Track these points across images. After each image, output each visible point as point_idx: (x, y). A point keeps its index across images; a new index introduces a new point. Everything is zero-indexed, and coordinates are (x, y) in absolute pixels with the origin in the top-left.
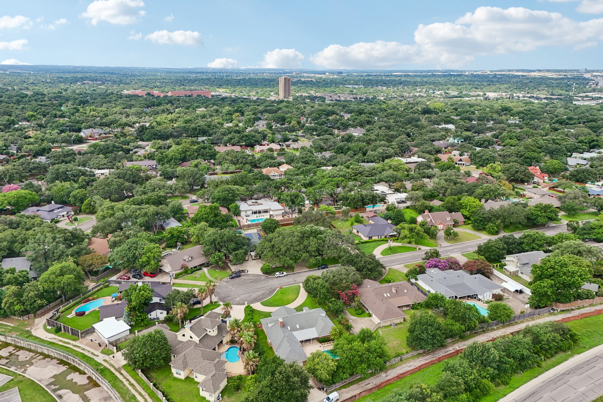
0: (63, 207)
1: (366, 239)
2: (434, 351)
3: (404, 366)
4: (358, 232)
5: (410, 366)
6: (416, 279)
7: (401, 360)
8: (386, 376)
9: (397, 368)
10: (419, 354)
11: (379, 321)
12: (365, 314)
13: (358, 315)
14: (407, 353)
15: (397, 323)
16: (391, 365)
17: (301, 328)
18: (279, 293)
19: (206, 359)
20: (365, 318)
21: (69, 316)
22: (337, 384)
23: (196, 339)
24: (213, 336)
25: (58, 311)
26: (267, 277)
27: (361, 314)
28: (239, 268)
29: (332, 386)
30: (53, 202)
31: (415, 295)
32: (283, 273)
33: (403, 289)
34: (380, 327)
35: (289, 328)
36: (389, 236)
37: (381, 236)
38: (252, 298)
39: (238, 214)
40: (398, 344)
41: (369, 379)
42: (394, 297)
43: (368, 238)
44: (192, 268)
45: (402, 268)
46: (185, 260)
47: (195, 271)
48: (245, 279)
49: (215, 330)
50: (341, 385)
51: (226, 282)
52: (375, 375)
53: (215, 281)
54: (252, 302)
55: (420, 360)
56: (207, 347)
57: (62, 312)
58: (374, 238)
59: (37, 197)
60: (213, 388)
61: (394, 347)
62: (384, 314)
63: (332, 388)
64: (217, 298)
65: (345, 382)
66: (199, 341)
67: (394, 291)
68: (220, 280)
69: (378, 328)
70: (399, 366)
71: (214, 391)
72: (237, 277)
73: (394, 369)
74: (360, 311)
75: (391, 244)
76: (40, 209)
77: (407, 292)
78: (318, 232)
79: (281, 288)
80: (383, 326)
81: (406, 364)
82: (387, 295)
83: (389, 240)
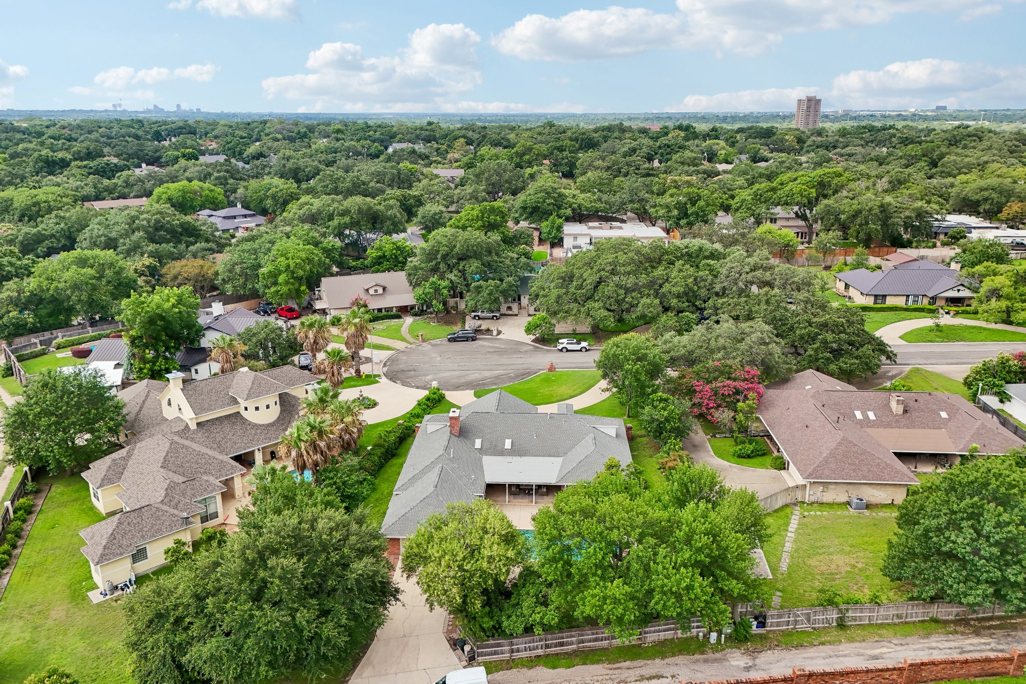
0: (254, 215)
1: (863, 301)
2: (1014, 627)
3: (846, 648)
4: (847, 287)
5: (876, 658)
6: (1003, 399)
7: (842, 625)
8: (748, 669)
9: (811, 652)
10: (935, 621)
11: (800, 481)
12: (768, 460)
13: (740, 456)
14: (875, 601)
15: (873, 500)
16: (787, 634)
17: (517, 451)
18: (538, 380)
19: (174, 469)
20: (761, 471)
21: (59, 355)
22: (521, 643)
23: (189, 416)
24: (256, 425)
25: (48, 343)
26: (537, 347)
27: (749, 457)
28: (485, 325)
29: (499, 645)
30: (239, 206)
31: (978, 429)
32: (578, 343)
33: (935, 407)
34: (803, 503)
35: (478, 443)
36: (943, 303)
37: (915, 296)
38: (463, 380)
39: (557, 242)
40: (854, 567)
41: (667, 661)
42: (889, 425)
43: (872, 298)
44: (380, 310)
45: (960, 372)
46: (367, 290)
47: (383, 318)
48: (482, 346)
49: (262, 407)
50: (540, 652)
51: (433, 345)
52: (702, 653)
53: (412, 340)
54: (457, 387)
55: (934, 645)
56: (215, 446)
57: (58, 348)
58: (890, 301)
59: (221, 197)
60: (105, 547)
61: (832, 574)
62: (826, 460)
63: (495, 653)
64: (385, 369)
65: (562, 644)
66: (198, 424)
67: (896, 408)
68: (424, 341)
69: (795, 505)
70: (823, 644)
71: (102, 556)
72: (467, 339)
73: (794, 651)
74: (750, 448)
75: (946, 320)
76: (214, 213)
77: (950, 419)
78: (707, 254)
79: (552, 369)
80: (812, 499)
81: (857, 645)
82: (866, 417)
83: (941, 311)
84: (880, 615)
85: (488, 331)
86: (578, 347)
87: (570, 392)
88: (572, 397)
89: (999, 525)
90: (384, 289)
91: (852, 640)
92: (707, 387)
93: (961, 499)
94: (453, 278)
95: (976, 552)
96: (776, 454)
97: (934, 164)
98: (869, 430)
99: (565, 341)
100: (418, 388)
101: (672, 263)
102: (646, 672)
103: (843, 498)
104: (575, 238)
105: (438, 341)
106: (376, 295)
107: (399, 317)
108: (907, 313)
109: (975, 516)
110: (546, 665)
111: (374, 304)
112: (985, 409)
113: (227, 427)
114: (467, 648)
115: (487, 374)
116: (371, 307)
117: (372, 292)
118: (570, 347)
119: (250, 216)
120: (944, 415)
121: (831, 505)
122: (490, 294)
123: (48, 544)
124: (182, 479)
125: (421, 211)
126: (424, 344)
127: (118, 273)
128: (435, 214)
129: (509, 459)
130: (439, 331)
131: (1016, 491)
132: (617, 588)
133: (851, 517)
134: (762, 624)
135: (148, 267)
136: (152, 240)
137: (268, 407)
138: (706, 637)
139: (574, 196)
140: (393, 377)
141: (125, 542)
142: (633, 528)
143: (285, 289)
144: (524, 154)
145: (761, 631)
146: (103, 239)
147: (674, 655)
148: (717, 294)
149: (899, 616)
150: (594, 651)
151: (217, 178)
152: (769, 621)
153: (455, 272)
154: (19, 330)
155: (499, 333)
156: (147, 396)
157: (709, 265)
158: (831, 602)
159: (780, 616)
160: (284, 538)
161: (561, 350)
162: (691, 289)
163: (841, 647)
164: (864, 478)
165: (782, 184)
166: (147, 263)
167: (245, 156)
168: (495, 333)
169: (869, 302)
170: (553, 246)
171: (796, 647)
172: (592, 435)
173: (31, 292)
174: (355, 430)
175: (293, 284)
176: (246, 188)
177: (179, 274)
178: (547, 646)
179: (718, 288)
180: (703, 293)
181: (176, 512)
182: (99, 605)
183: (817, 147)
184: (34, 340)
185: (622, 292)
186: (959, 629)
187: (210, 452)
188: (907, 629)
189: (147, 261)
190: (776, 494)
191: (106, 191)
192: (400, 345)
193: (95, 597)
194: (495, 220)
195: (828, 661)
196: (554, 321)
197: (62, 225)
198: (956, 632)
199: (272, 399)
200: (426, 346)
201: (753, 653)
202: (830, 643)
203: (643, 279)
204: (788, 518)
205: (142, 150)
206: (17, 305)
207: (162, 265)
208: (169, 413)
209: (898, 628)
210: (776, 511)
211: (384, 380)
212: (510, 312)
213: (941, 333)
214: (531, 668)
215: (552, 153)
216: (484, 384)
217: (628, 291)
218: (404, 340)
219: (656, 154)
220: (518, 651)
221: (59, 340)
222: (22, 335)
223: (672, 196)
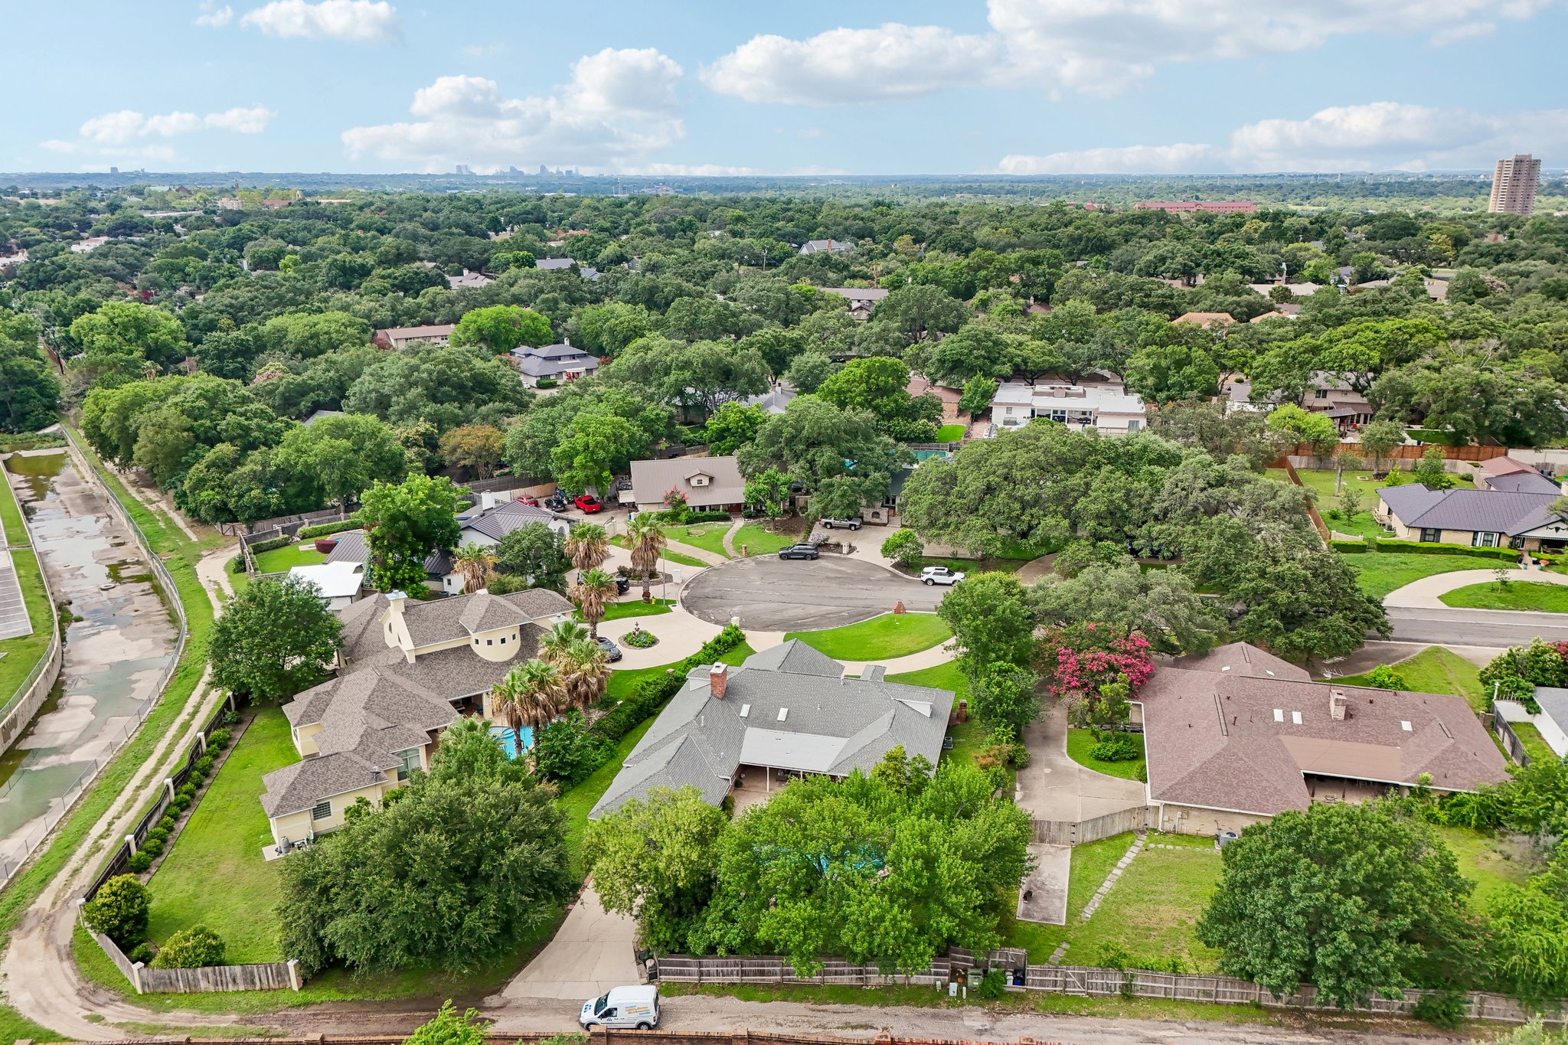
0: (585, 356)
1: (1405, 535)
3: (1120, 1024)
4: (1390, 512)
6: (1532, 708)
10: (1257, 1006)
14: (1173, 969)
16: (1052, 996)
17: (792, 725)
18: (876, 624)
20: (1120, 781)
21: (302, 548)
22: (711, 965)
23: (407, 645)
25: (290, 531)
26: (895, 575)
27: (1110, 759)
28: (834, 537)
29: (684, 964)
30: (567, 342)
33: (1397, 713)
34: (1155, 830)
35: (745, 710)
38: (778, 617)
40: (1182, 923)
41: (887, 1009)
44: (703, 508)
46: (688, 480)
47: (704, 519)
48: (822, 568)
49: (497, 642)
50: (736, 979)
51: (759, 563)
52: (934, 1006)
53: (732, 553)
54: (767, 626)
55: (1241, 1036)
56: (434, 685)
57: (304, 537)
58: (1447, 539)
61: (1148, 929)
62: (1191, 777)
63: (681, 973)
64: (685, 593)
65: (762, 973)
66: (418, 657)
67: (1337, 712)
68: (748, 555)
69: (1142, 832)
70: (1093, 1015)
72: (805, 557)
73: (1052, 1019)
74: (1112, 747)
75: (1527, 573)
76: (533, 351)
77: (1414, 733)
79: (900, 609)
80: (1169, 827)
81: (1138, 1021)
82: (1288, 718)
84: (1178, 988)
85: (838, 546)
86: (949, 580)
87: (912, 646)
88: (911, 653)
90: (711, 479)
91: (1133, 1015)
92: (1075, 658)
96: (1142, 761)
98: (1286, 739)
99: (932, 569)
100: (713, 622)
101: (1098, 467)
103: (1210, 830)
104: (1009, 410)
105: (766, 557)
106: (700, 487)
107: (726, 519)
108: (1470, 558)
110: (739, 996)
111: (694, 500)
113: (452, 665)
114: (650, 963)
115: (813, 610)
116: (690, 503)
117: (694, 482)
118: (938, 579)
120: (1406, 726)
121: (1191, 838)
124: (384, 724)
125: (797, 361)
126: (748, 560)
127: (380, 445)
129: (779, 734)
130: (769, 541)
133: (1210, 856)
134: (1020, 980)
135: (423, 434)
137: (503, 641)
138: (945, 986)
140: (690, 605)
141: (305, 794)
143: (580, 475)
145: (1018, 989)
146: (373, 395)
147: (898, 1003)
149: (1207, 994)
150: (800, 986)
151: (544, 301)
152: (1029, 977)
154: (262, 512)
155: (852, 549)
158: (1114, 964)
159: (1044, 973)
161: (926, 583)
163: (1114, 1023)
164: (1238, 805)
165: (1331, 341)
166: (422, 430)
167: (599, 260)
168: (845, 550)
169: (1413, 537)
170: (975, 418)
171: (1056, 1015)
172: (892, 712)
175: (592, 468)
176: (579, 316)
177: (459, 446)
178: (744, 973)
184: (277, 527)
186: (1288, 1021)
187: (423, 693)
188: (1215, 1010)
189: (424, 426)
190: (1111, 815)
191: (406, 314)
192: (715, 559)
193: (270, 853)
194: (886, 383)
195: (1088, 1036)
196: (922, 540)
198: (1280, 1024)
199: (511, 631)
200: (750, 563)
201: (996, 1015)
202: (1102, 1015)
204: (1124, 849)
205: (466, 251)
207: (442, 431)
208: (391, 640)
209: (1202, 1008)
210: (1112, 838)
211: (678, 609)
212: (877, 521)
213: (1510, 595)
214: (719, 995)
215: (1022, 268)
216: (802, 625)
218: (722, 552)
219: (1198, 265)
220: (709, 974)
221: (306, 528)
222: (265, 518)
223: (1148, 356)
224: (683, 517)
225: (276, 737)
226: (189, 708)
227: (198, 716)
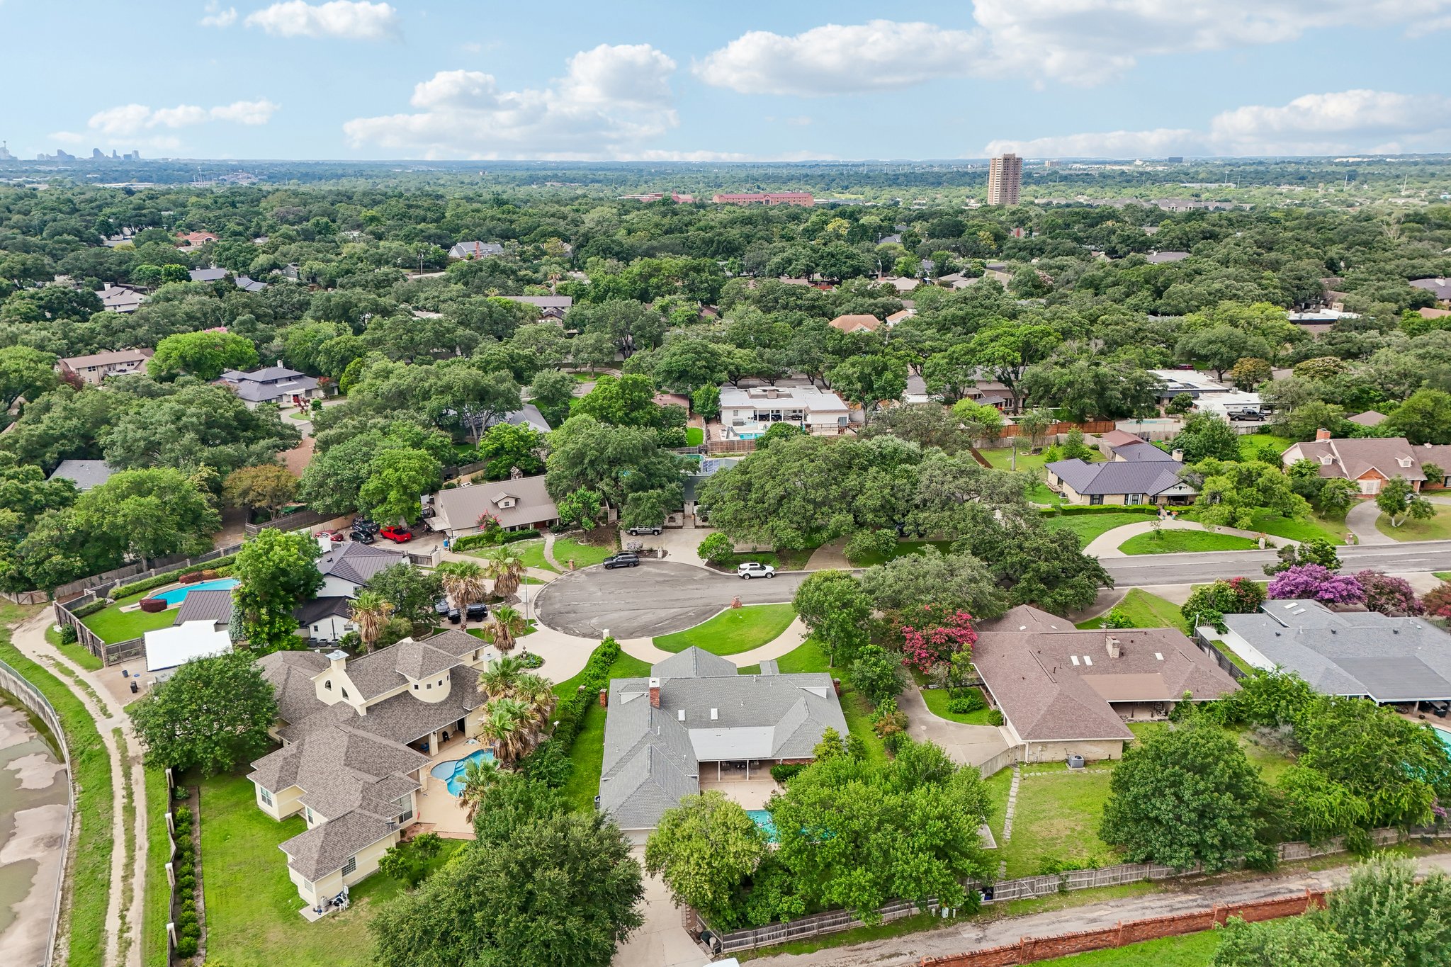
0: (301, 377)
1: (1078, 501)
2: (1219, 882)
3: (1067, 913)
4: (1060, 481)
5: (1094, 921)
6: (1221, 629)
7: (1063, 891)
8: (979, 940)
9: (1036, 919)
10: (1149, 881)
11: (1020, 742)
12: (985, 715)
13: (956, 712)
14: (1093, 866)
15: (1091, 757)
16: (1012, 903)
17: (725, 722)
18: (724, 620)
19: (358, 766)
20: (979, 728)
21: (124, 609)
22: (764, 933)
23: (358, 701)
24: (428, 705)
25: (102, 593)
26: (713, 573)
27: (965, 712)
28: (646, 543)
29: (744, 936)
30: (280, 364)
31: (1191, 673)
32: (763, 568)
33: (1151, 648)
34: (1023, 763)
35: (681, 715)
36: (1165, 501)
37: (1134, 495)
38: (635, 624)
39: (713, 417)
40: (1073, 830)
41: (904, 938)
42: (1105, 671)
43: (1088, 499)
44: (513, 529)
45: (1181, 594)
46: (496, 504)
47: (518, 538)
48: (648, 573)
49: (435, 684)
50: (783, 939)
51: (588, 575)
52: (936, 928)
53: (561, 568)
54: (631, 634)
55: (1147, 904)
56: (389, 733)
57: (117, 598)
58: (1108, 501)
59: (252, 351)
60: (318, 862)
61: (1053, 839)
62: (1044, 717)
63: (741, 944)
64: (539, 611)
65: (803, 930)
66: (368, 709)
67: (1113, 652)
68: (575, 568)
69: (1015, 765)
70: (1047, 910)
71: (317, 871)
72: (628, 565)
73: (1020, 920)
74: (965, 702)
75: (1168, 523)
76: (246, 375)
77: (1165, 661)
78: (904, 456)
79: (737, 605)
80: (1032, 759)
81: (1078, 909)
82: (1083, 662)
83: (1163, 511)
84: (1096, 879)
85: (651, 551)
86: (762, 573)
87: (764, 636)
88: (766, 642)
89: (1197, 793)
90: (517, 500)
91: (1072, 905)
92: (918, 634)
93: (1165, 766)
94: (606, 489)
95: (1178, 818)
96: (993, 708)
97: (1158, 293)
98: (1086, 678)
99: (746, 566)
100: (584, 636)
101: (865, 469)
102: (886, 950)
103: (1062, 757)
104: (736, 413)
105: (591, 568)
106: (507, 509)
107: (537, 535)
108: (1126, 515)
109: (1176, 783)
110: (790, 952)
111: (507, 521)
112: (1201, 643)
113: (398, 710)
114: (712, 941)
115: (663, 614)
116: (502, 525)
117: (502, 505)
118: (753, 573)
119: (296, 378)
120: (1159, 656)
121: (1050, 764)
122: (653, 507)
123: (229, 859)
126: (577, 573)
128: (556, 382)
129: (717, 731)
130: (593, 555)
131: (1210, 759)
132: (860, 875)
133: (1068, 776)
134: (990, 896)
136: (204, 441)
137: (440, 683)
138: (939, 912)
139: (729, 353)
140: (552, 623)
141: (336, 855)
142: (872, 816)
143: (396, 509)
144: (651, 276)
145: (989, 902)
147: (909, 933)
148: (917, 507)
149: (1115, 879)
150: (833, 934)
152: (996, 892)
153: (606, 480)
154: (64, 576)
155: (665, 554)
156: (289, 673)
157: (907, 471)
158: (1052, 870)
159: (1006, 887)
160: (544, 849)
161: (743, 577)
162: (888, 502)
163: (1063, 913)
164: (1082, 735)
165: (981, 345)
167: (251, 268)
168: (660, 555)
169: (1084, 502)
170: (708, 421)
171: (1022, 916)
172: (802, 699)
173: (77, 530)
174: (548, 709)
175: (405, 501)
176: (285, 338)
177: (250, 488)
178: (790, 933)
179: (918, 499)
180: (902, 505)
181: (376, 816)
182: (317, 923)
183: (1020, 250)
184: (88, 592)
185: (811, 507)
186: (1171, 887)
187: (385, 741)
188: (1123, 889)
189: (205, 472)
190: (996, 758)
192: (548, 576)
193: (309, 914)
194: (640, 397)
195: (1051, 927)
196: (731, 541)
197: (75, 421)
198: (1166, 891)
199: (444, 675)
200: (580, 577)
201: (982, 925)
202: (1053, 909)
203: (834, 491)
204: (1009, 781)
206: (57, 546)
207: (223, 474)
208: (330, 698)
209: (1113, 890)
210: (997, 774)
211: (540, 627)
212: (673, 524)
213: (1163, 541)
214: (775, 955)
215: (687, 275)
216: (661, 629)
217: (817, 505)
218: (551, 568)
219: (817, 265)
220: (762, 940)
221: (118, 588)
222: (65, 583)
223: (853, 365)
224: (499, 537)
225: (237, 804)
226: (119, 792)
227: (135, 797)
